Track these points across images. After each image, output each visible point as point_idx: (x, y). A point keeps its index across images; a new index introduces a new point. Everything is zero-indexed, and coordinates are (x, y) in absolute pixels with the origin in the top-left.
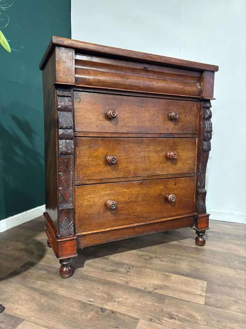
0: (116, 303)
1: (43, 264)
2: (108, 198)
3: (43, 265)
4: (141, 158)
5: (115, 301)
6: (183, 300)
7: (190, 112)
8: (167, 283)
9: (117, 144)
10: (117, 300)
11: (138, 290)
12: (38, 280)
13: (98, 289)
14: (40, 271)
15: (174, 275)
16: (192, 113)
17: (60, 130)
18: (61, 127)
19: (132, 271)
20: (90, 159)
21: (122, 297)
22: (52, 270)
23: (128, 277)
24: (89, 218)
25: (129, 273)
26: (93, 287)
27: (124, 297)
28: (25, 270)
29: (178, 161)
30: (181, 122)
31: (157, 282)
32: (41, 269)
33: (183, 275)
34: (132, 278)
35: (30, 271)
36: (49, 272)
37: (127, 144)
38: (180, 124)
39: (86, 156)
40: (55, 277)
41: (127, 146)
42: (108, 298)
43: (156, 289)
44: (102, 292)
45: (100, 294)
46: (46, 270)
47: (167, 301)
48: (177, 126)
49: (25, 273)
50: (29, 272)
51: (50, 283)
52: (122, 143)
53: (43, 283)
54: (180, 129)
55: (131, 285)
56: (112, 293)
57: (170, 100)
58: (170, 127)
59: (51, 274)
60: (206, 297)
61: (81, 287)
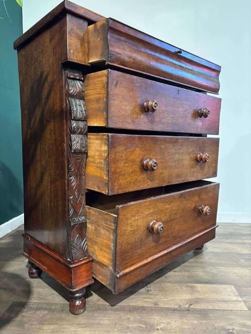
0: (160, 331)
1: (35, 301)
2: (151, 218)
3: (38, 303)
4: (175, 161)
5: (158, 329)
6: (226, 310)
8: (197, 295)
9: (154, 144)
10: (159, 328)
11: (174, 310)
12: (44, 324)
13: (129, 319)
14: (38, 312)
15: (198, 285)
17: (73, 122)
18: (74, 118)
19: (152, 289)
20: (126, 165)
21: (162, 323)
22: (53, 307)
23: (152, 297)
24: (131, 248)
25: (150, 292)
26: (121, 317)
27: (164, 321)
28: (16, 314)
31: (188, 297)
32: (38, 309)
33: (206, 283)
34: (158, 297)
35: (24, 314)
36: (52, 311)
37: (164, 144)
39: (123, 160)
40: (64, 315)
41: (163, 147)
42: (147, 328)
43: (192, 304)
44: (134, 321)
45: (135, 325)
46: (45, 309)
47: (210, 315)
49: (18, 318)
50: (23, 316)
51: (62, 325)
52: (158, 143)
53: (52, 327)
55: (162, 305)
56: (147, 320)
59: (55, 312)
60: (245, 302)
61: (107, 322)
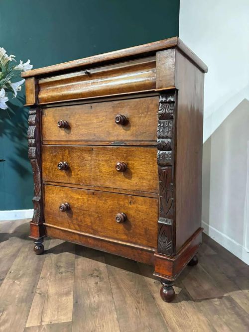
7: (147, 112)
16: (149, 113)
29: (133, 175)
30: (133, 126)
38: (133, 129)
48: (128, 132)
54: (132, 135)
57: (120, 101)
58: (121, 134)
